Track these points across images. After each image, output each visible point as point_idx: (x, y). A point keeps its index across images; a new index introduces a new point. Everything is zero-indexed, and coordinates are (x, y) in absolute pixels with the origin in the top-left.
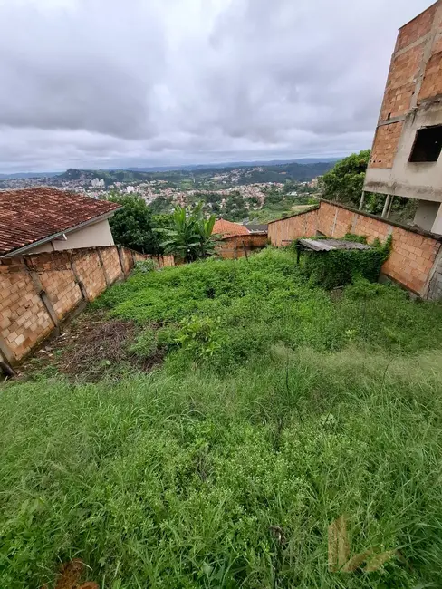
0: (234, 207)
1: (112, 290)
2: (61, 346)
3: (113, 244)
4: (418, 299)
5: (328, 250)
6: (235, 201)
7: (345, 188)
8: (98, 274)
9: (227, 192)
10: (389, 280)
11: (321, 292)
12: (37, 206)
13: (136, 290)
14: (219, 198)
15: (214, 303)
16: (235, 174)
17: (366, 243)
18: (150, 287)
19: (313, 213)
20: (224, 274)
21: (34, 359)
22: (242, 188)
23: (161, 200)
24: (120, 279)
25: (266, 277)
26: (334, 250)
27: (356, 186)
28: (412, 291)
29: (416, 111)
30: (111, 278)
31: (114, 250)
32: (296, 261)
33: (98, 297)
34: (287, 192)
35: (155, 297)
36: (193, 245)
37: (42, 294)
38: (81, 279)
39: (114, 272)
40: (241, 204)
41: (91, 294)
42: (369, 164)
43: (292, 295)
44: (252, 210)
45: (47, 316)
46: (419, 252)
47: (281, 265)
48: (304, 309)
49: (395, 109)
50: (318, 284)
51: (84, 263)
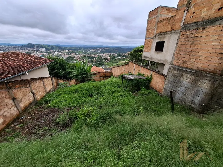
0: (99, 61)
1: (48, 96)
2: (22, 122)
3: (49, 76)
4: (161, 95)
5: (132, 79)
6: (99, 59)
7: (137, 57)
8: (42, 89)
9: (96, 56)
10: (152, 89)
11: (131, 93)
12: (13, 60)
13: (60, 95)
14: (93, 58)
15: (92, 99)
16: (99, 50)
17: (144, 76)
18: (65, 93)
19: (127, 65)
20: (96, 88)
21: (7, 130)
22: (102, 54)
23: (70, 57)
24: (52, 90)
25: (111, 88)
26: (134, 79)
27: (140, 57)
28: (159, 92)
29: (155, 36)
30: (48, 90)
31: (50, 79)
32: (122, 82)
33: (42, 99)
34: (118, 56)
35: (68, 98)
36: (84, 76)
37: (14, 99)
38: (34, 91)
39: (49, 87)
40: (101, 60)
41: (38, 97)
42: (143, 51)
43: (121, 95)
44: (105, 62)
45: (16, 109)
46: (160, 80)
47: (117, 84)
48: (126, 100)
49: (150, 35)
50: (130, 90)
51: (36, 84)
